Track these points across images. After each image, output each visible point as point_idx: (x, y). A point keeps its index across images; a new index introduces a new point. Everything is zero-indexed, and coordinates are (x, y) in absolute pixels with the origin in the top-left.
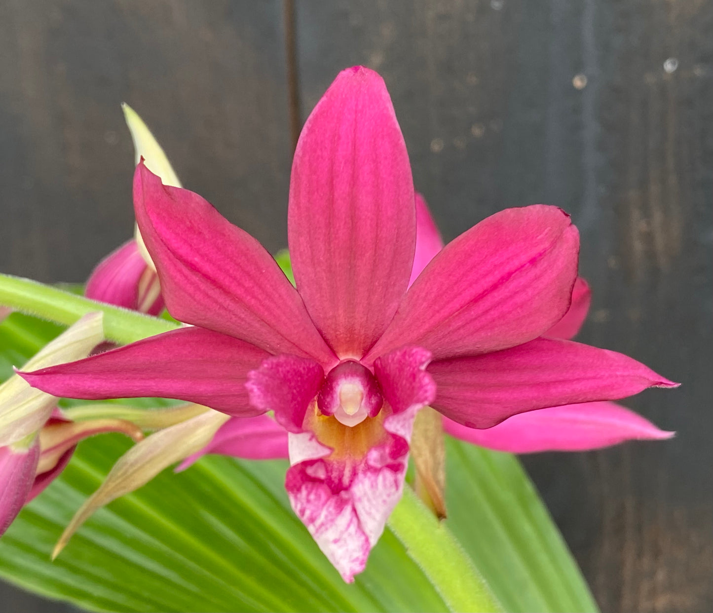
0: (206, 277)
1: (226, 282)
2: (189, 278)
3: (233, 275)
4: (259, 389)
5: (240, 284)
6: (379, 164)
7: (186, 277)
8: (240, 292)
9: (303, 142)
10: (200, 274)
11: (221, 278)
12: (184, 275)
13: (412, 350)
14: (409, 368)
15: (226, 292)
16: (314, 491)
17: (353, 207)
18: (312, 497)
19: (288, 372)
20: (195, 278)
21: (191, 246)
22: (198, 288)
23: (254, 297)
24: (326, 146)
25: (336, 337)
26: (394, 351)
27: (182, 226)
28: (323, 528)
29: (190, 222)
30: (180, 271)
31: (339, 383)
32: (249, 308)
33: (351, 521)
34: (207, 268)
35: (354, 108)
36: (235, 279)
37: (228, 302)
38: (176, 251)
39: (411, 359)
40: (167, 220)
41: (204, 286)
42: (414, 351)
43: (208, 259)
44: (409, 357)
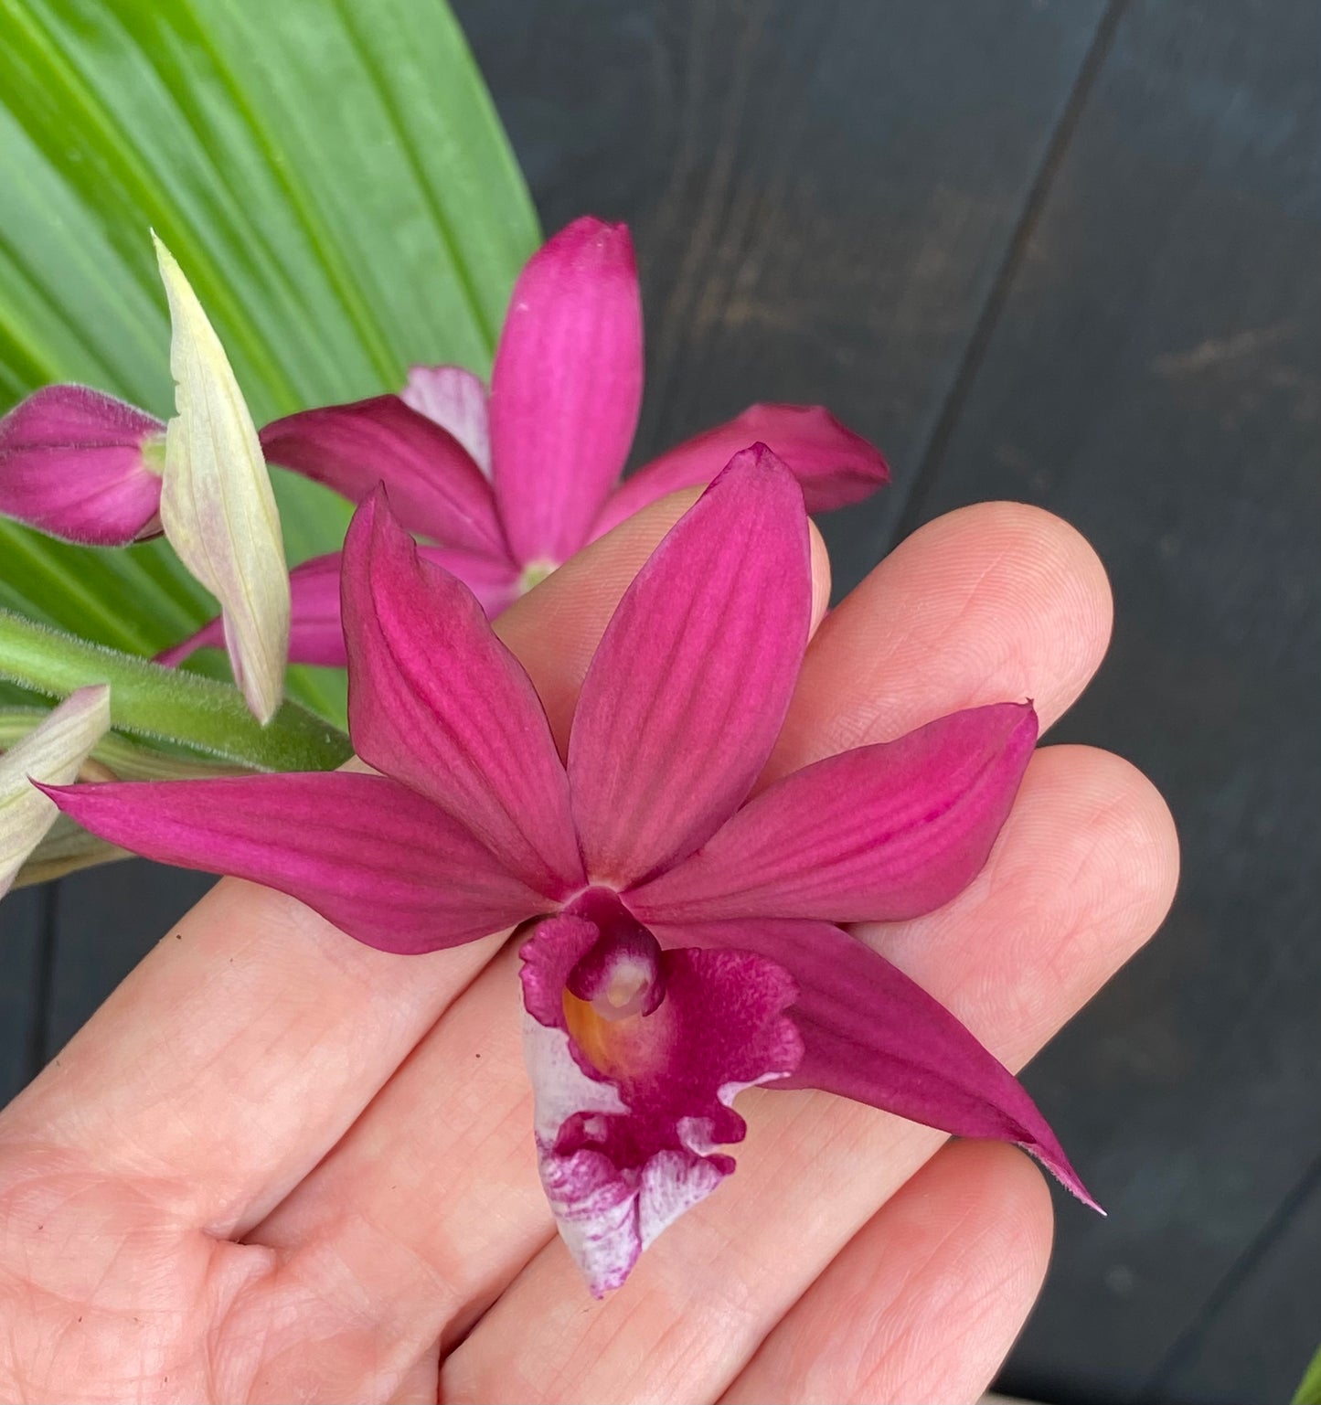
0: (438, 716)
1: (467, 733)
2: (408, 707)
3: (479, 725)
4: (538, 982)
5: (486, 741)
6: (762, 625)
7: (403, 705)
8: (481, 752)
9: (660, 558)
10: (429, 710)
11: (462, 726)
12: (401, 700)
13: (763, 965)
14: (752, 991)
15: (462, 748)
16: (588, 1162)
17: (701, 675)
18: (583, 1169)
19: (565, 944)
20: (419, 712)
21: (429, 661)
22: (416, 726)
23: (500, 765)
24: (692, 574)
25: (599, 853)
26: (729, 951)
27: (426, 626)
28: (584, 1216)
29: (441, 624)
30: (397, 693)
31: (618, 960)
32: (485, 780)
33: (627, 1216)
34: (444, 703)
35: (750, 526)
36: (480, 731)
37: (458, 763)
38: (404, 662)
39: (760, 979)
40: (403, 609)
41: (428, 726)
42: (767, 968)
43: (449, 690)
44: (758, 976)
